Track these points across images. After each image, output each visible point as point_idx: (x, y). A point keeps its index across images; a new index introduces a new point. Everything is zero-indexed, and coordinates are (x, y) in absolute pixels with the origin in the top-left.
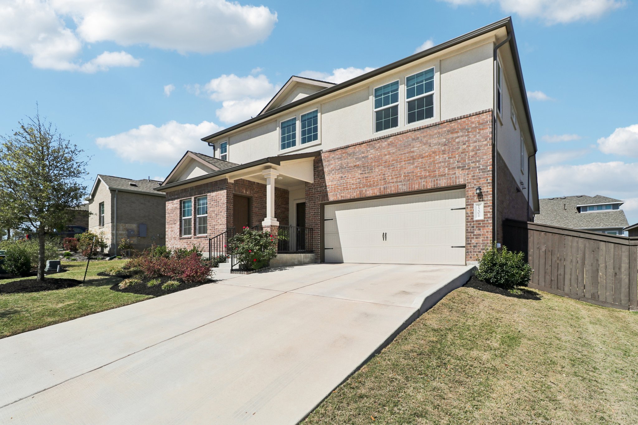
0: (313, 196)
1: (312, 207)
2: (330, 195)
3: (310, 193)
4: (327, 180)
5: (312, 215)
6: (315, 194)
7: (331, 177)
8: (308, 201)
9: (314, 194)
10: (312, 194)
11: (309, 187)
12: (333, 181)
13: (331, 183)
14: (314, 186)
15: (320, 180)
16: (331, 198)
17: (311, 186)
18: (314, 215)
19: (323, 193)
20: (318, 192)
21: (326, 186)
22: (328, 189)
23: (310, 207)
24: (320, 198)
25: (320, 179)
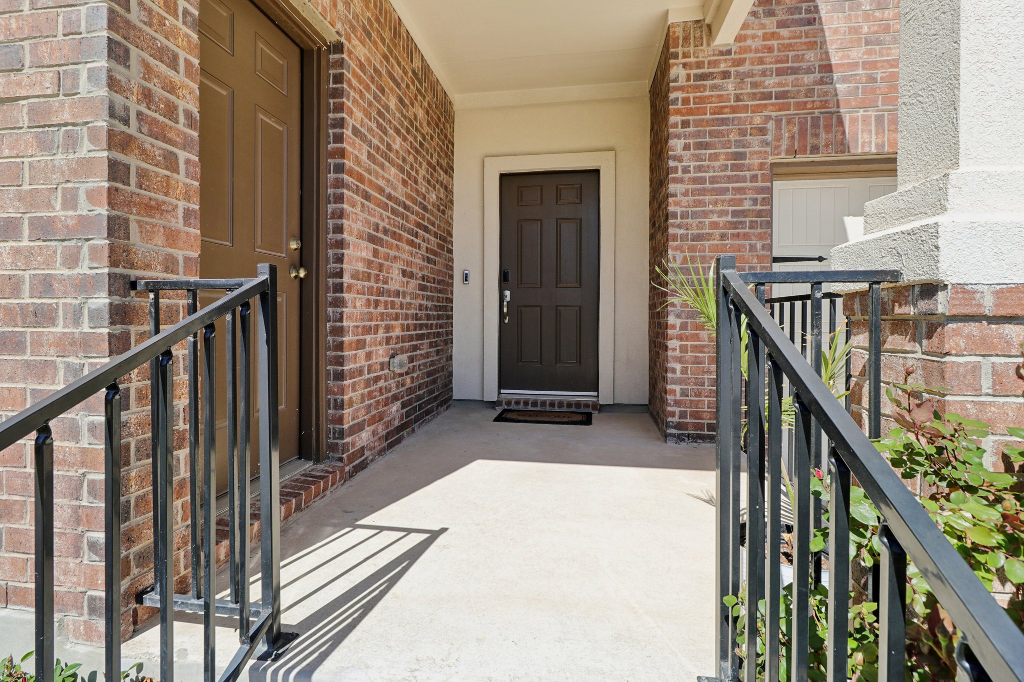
0: (724, 122)
1: (713, 180)
2: (854, 121)
3: (702, 100)
4: (836, 31)
5: (715, 225)
6: (745, 109)
7: (867, 17)
8: (686, 147)
9: (734, 110)
10: (720, 111)
11: (699, 65)
12: (878, 42)
13: (869, 53)
14: (740, 62)
15: (784, 32)
16: (862, 137)
17: (714, 64)
18: (735, 225)
19: (799, 106)
20: (768, 96)
21: (828, 68)
22: (841, 87)
23: (702, 181)
24: (778, 138)
25: (782, 24)
